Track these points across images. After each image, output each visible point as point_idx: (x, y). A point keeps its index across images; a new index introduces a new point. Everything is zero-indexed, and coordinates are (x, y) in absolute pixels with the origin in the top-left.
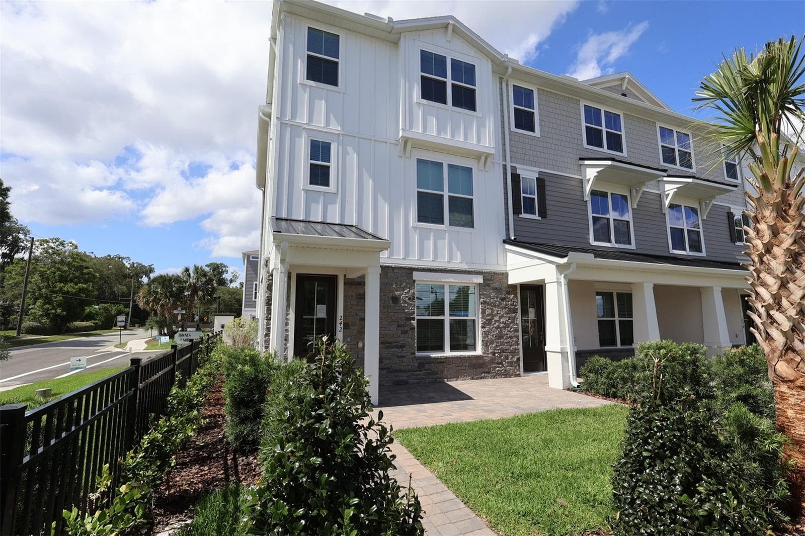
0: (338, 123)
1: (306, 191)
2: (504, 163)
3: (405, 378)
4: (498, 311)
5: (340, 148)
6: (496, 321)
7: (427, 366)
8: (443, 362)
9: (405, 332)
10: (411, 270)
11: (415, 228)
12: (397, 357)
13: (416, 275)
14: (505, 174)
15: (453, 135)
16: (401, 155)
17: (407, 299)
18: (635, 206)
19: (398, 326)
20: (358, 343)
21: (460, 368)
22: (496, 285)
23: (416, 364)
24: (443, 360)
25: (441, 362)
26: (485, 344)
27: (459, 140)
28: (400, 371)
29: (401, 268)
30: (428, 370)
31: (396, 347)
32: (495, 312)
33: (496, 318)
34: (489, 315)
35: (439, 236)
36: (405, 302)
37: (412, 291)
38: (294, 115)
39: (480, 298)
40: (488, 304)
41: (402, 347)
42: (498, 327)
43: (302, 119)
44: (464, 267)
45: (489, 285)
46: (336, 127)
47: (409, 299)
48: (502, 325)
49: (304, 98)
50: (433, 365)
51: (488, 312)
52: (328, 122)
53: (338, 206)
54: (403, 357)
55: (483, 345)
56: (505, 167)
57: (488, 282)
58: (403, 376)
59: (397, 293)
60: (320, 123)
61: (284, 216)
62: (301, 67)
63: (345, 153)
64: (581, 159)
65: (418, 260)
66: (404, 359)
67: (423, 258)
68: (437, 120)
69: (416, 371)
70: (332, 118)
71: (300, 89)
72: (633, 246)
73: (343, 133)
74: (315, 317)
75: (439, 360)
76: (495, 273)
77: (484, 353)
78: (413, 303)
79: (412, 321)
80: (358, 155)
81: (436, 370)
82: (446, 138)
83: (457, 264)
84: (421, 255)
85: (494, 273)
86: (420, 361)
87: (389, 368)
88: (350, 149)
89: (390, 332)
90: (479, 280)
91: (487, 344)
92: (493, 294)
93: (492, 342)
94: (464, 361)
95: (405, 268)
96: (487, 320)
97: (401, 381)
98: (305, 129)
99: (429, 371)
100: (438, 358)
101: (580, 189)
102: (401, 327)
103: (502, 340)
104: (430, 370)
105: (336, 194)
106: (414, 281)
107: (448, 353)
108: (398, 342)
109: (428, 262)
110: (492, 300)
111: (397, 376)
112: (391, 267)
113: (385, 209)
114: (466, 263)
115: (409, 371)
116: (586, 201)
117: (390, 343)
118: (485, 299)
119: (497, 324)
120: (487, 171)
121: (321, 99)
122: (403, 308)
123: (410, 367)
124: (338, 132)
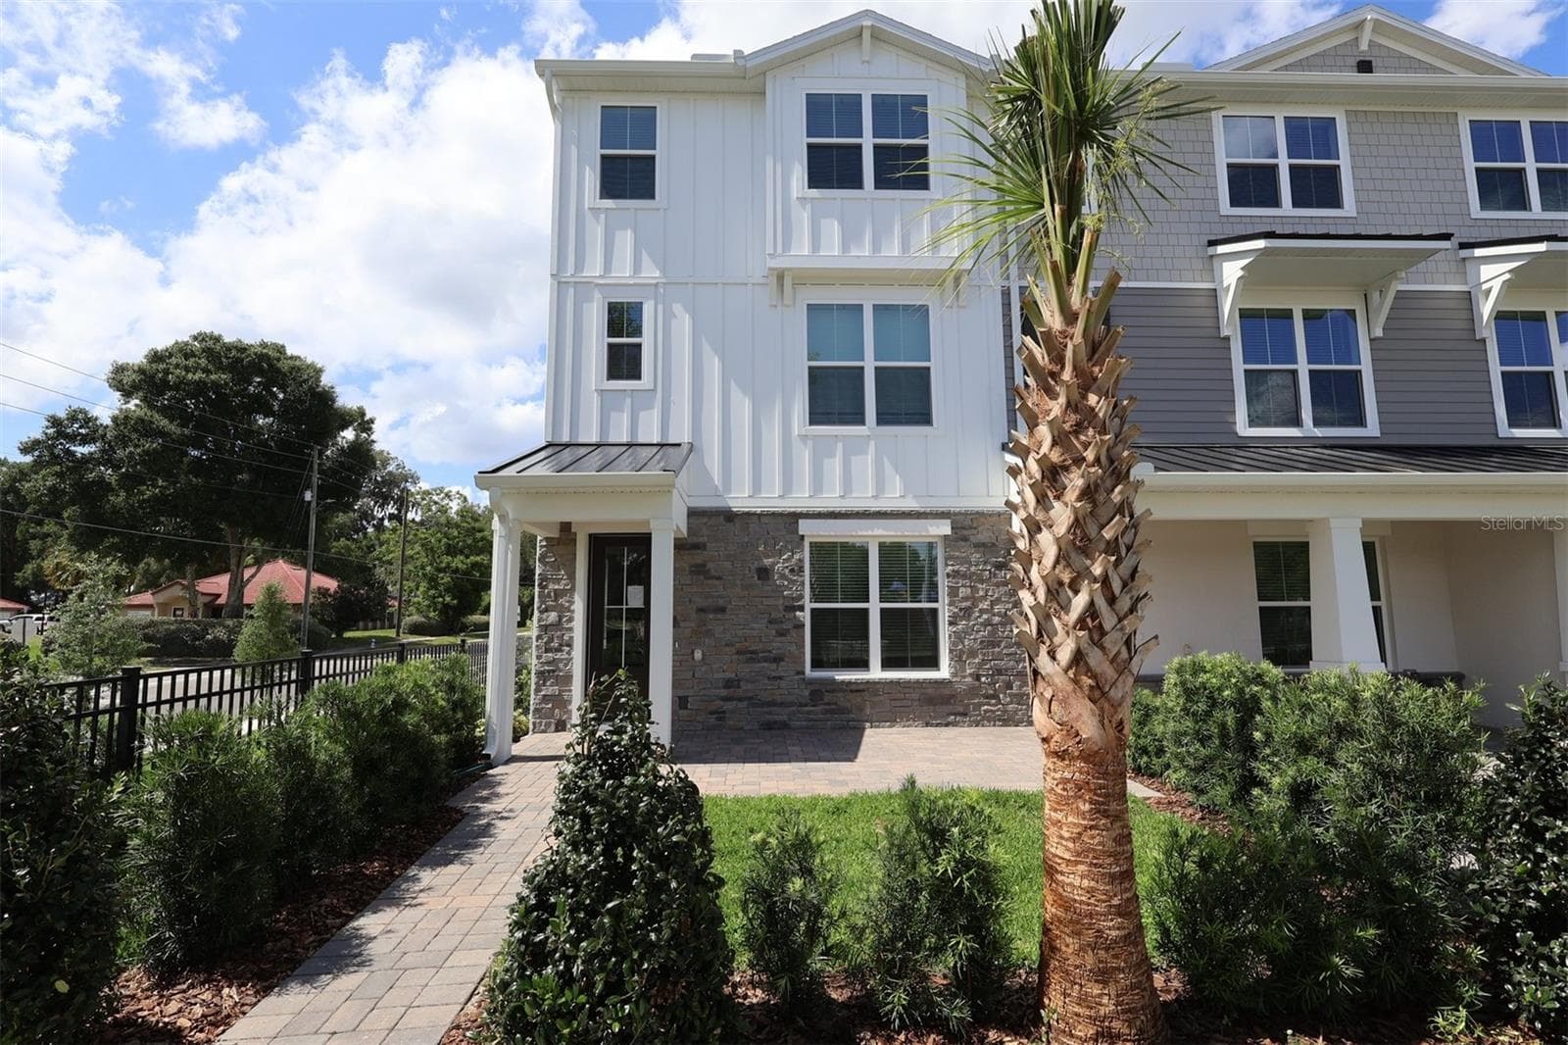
0: (654, 262)
1: (601, 392)
2: (1006, 283)
3: (785, 718)
4: (987, 591)
5: (660, 307)
6: (982, 611)
7: (827, 698)
8: (863, 691)
9: (781, 634)
10: (796, 517)
11: (804, 438)
12: (769, 678)
13: (805, 527)
14: (1007, 306)
15: (876, 247)
16: (774, 303)
17: (787, 571)
18: (1379, 332)
19: (770, 622)
20: (693, 653)
21: (898, 703)
22: (984, 536)
23: (807, 693)
24: (861, 687)
25: (857, 691)
26: (958, 658)
27: (892, 254)
28: (773, 704)
29: (774, 514)
30: (829, 704)
31: (766, 660)
32: (981, 593)
33: (985, 605)
34: (965, 599)
35: (853, 449)
36: (783, 577)
37: (797, 557)
38: (579, 265)
39: (947, 565)
40: (964, 576)
41: (778, 660)
42: (988, 623)
43: (594, 269)
44: (910, 504)
45: (965, 539)
46: (651, 273)
47: (792, 571)
48: (997, 619)
49: (596, 231)
50: (839, 695)
51: (963, 592)
52: (637, 267)
53: (655, 414)
54: (780, 678)
55: (951, 659)
56: (1006, 294)
57: (965, 532)
58: (782, 715)
59: (767, 562)
60: (623, 271)
61: (565, 439)
62: (592, 179)
63: (669, 315)
64: (1213, 243)
65: (810, 496)
66: (783, 684)
67: (821, 492)
68: (842, 223)
69: (806, 705)
70: (645, 257)
71: (589, 216)
72: (1372, 429)
73: (664, 280)
74: (624, 607)
75: (853, 687)
76: (980, 514)
77: (954, 675)
78: (800, 579)
79: (798, 613)
80: (693, 318)
81: (849, 705)
82: (862, 256)
83: (895, 498)
84: (817, 487)
85: (977, 513)
86: (813, 688)
87: (750, 698)
88: (677, 308)
89: (755, 633)
90: (944, 528)
91: (960, 657)
92: (976, 557)
93: (973, 654)
94: (906, 691)
95: (781, 515)
96: (961, 609)
97: (776, 722)
98: (597, 285)
99: (833, 707)
100: (850, 683)
101: (1211, 312)
102: (776, 623)
103: (997, 649)
104: (836, 704)
105: (654, 390)
106: (803, 536)
107: (876, 672)
108: (770, 651)
109: (830, 500)
110: (973, 569)
111: (770, 713)
112: (755, 514)
113: (742, 406)
114: (915, 497)
115: (792, 704)
116: (1227, 339)
117: (752, 652)
118: (956, 568)
119: (985, 616)
120: (964, 307)
121: (626, 229)
122: (780, 589)
123: (790, 699)
124: (655, 281)
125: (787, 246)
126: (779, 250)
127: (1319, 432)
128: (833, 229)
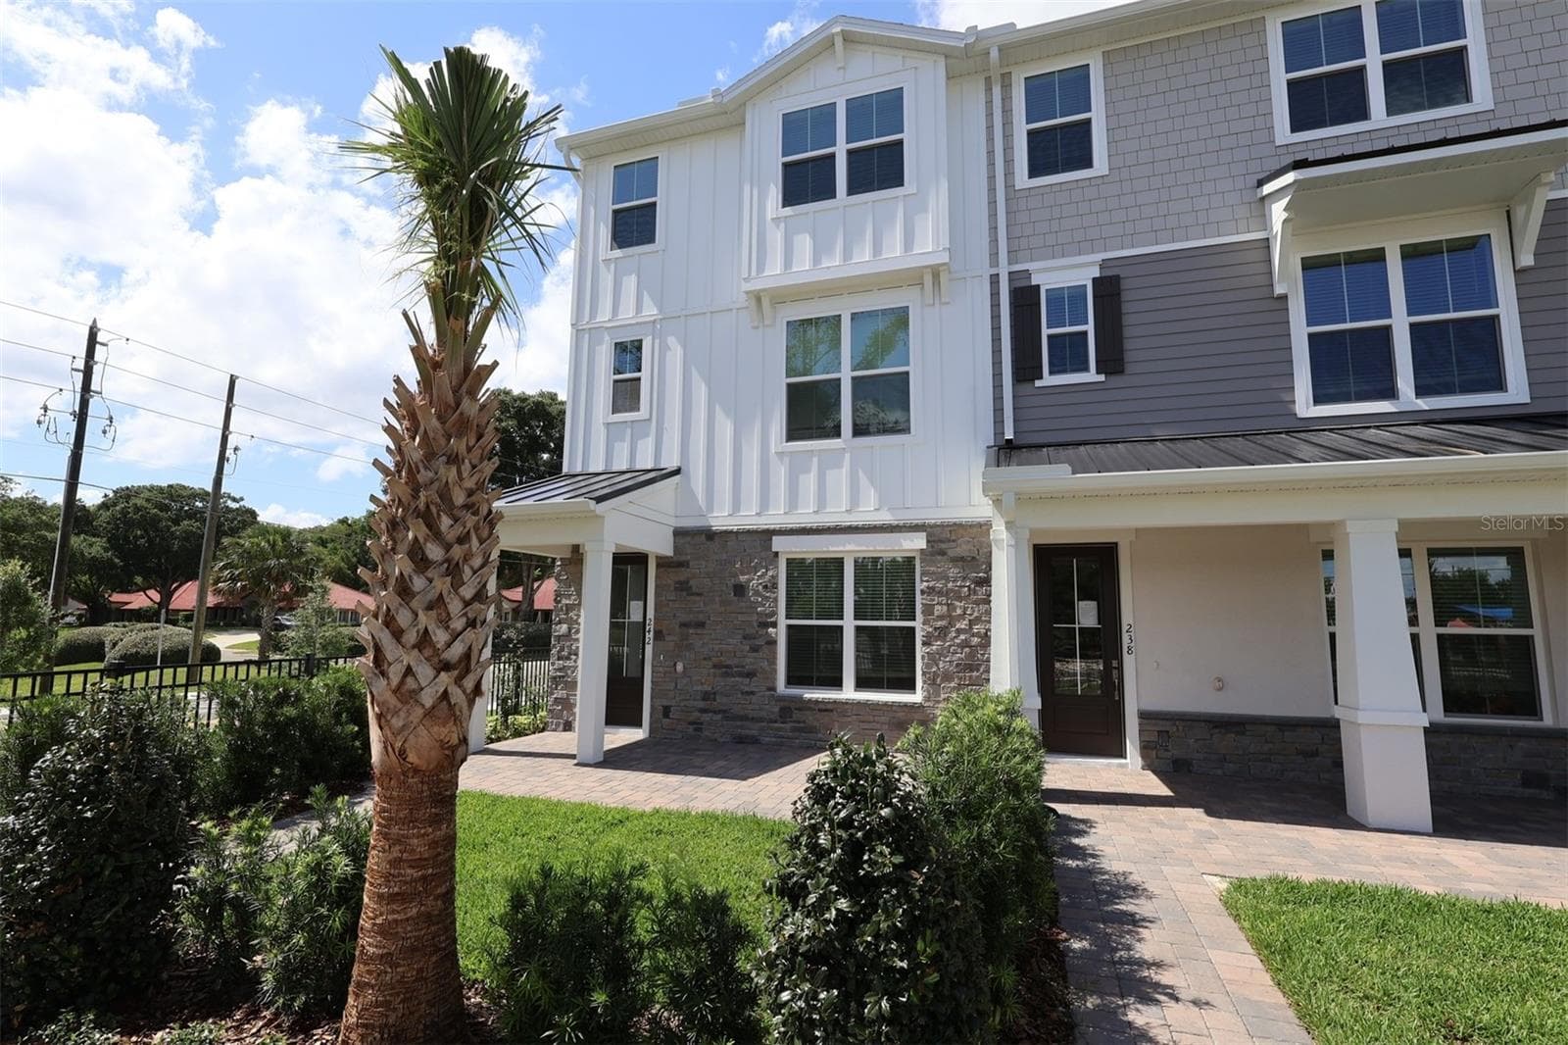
0: (655, 303)
1: (608, 425)
2: (994, 271)
3: (755, 732)
4: (965, 609)
5: (657, 341)
6: (959, 632)
7: (796, 715)
8: (832, 711)
9: (755, 649)
10: (769, 534)
11: (780, 454)
12: (742, 693)
13: (778, 544)
14: (995, 295)
15: (847, 255)
16: (756, 324)
17: (760, 587)
18: (1527, 260)
19: (745, 638)
20: (675, 665)
21: (866, 726)
22: (962, 549)
23: (777, 710)
24: (829, 707)
25: (826, 710)
26: (932, 681)
28: (744, 718)
29: (749, 532)
30: (799, 722)
31: (740, 675)
32: (959, 611)
33: (962, 625)
34: (941, 618)
35: (830, 462)
36: (757, 593)
37: (770, 573)
38: (593, 314)
39: (922, 581)
40: (940, 593)
41: (750, 675)
42: (965, 644)
43: (604, 316)
44: (885, 517)
45: (943, 553)
46: (650, 311)
47: (766, 587)
48: (976, 640)
49: (607, 279)
50: (808, 713)
51: (939, 610)
52: (639, 308)
53: (650, 442)
54: (752, 693)
55: (924, 682)
56: (995, 280)
57: (943, 546)
58: (753, 730)
59: (743, 578)
60: (627, 314)
61: (579, 470)
62: (605, 232)
63: (664, 348)
64: (1261, 183)
65: (785, 513)
66: (754, 699)
67: (796, 508)
68: (814, 238)
69: (776, 722)
70: (646, 298)
71: (602, 266)
72: (1517, 390)
73: (660, 317)
75: (822, 706)
76: (958, 526)
77: (927, 699)
78: (773, 596)
79: (771, 630)
80: (685, 347)
81: (816, 724)
82: (834, 266)
83: (868, 514)
84: (793, 503)
85: (955, 524)
86: (782, 704)
87: (725, 711)
88: (672, 341)
89: (730, 648)
90: (917, 542)
91: (934, 680)
92: (953, 572)
93: (947, 677)
94: (875, 713)
95: (756, 532)
96: (936, 629)
97: (747, 736)
98: (607, 328)
99: (802, 725)
100: (817, 702)
101: (1262, 268)
102: (750, 639)
103: (975, 674)
104: (804, 722)
105: (650, 420)
106: (777, 554)
107: (849, 692)
108: (743, 667)
109: (805, 516)
110: (950, 585)
111: (741, 727)
112: (731, 532)
113: (725, 428)
114: (889, 509)
115: (761, 720)
116: (1284, 298)
117: (727, 667)
118: (931, 584)
119: (963, 637)
120: (948, 303)
121: (631, 275)
122: (753, 606)
123: (763, 714)
124: (652, 319)
125: (761, 268)
126: (754, 273)
127: (1423, 404)
128: (804, 243)
